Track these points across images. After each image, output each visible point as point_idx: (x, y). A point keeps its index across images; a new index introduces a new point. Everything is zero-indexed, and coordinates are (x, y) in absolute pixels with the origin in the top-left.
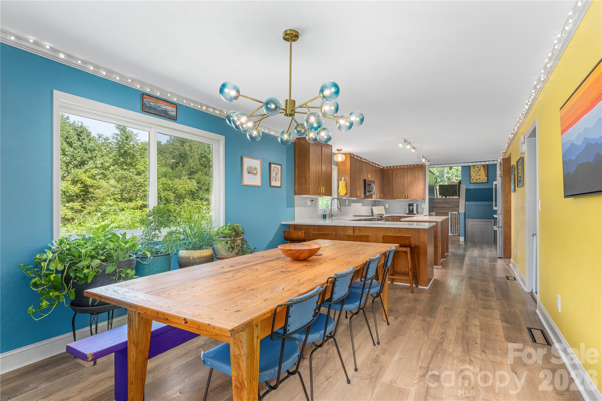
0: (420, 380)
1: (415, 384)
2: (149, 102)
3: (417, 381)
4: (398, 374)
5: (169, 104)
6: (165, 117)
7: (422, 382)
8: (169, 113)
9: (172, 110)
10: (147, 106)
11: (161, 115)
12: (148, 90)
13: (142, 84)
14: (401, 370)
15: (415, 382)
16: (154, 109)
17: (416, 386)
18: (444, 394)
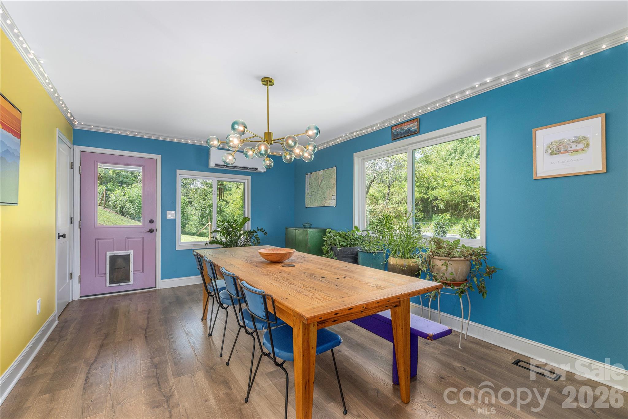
0: (170, 391)
1: (173, 386)
2: (396, 131)
3: (173, 389)
4: (194, 384)
5: (412, 122)
6: (409, 135)
7: (168, 391)
8: (411, 130)
9: (413, 126)
10: (394, 135)
11: (405, 135)
12: (393, 122)
13: (390, 120)
14: (195, 390)
15: (174, 387)
16: (400, 133)
17: (171, 384)
18: (144, 392)
